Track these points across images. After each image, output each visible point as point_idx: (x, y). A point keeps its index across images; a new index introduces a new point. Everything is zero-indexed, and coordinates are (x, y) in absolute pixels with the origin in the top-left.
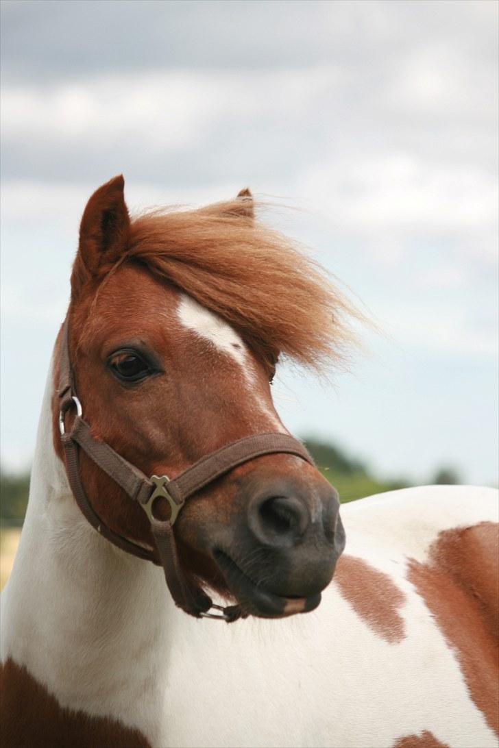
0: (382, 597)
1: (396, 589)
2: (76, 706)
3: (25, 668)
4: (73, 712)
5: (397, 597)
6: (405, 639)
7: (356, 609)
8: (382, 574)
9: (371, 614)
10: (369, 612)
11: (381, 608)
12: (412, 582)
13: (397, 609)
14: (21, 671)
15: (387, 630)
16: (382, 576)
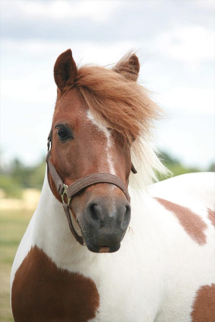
0: (197, 225)
1: (203, 222)
2: (64, 267)
3: (42, 250)
4: (63, 270)
5: (204, 226)
6: (206, 244)
7: (186, 230)
8: (197, 215)
9: (192, 233)
10: (191, 232)
11: (197, 230)
12: (210, 219)
13: (203, 231)
14: (40, 251)
15: (199, 240)
16: (197, 216)
